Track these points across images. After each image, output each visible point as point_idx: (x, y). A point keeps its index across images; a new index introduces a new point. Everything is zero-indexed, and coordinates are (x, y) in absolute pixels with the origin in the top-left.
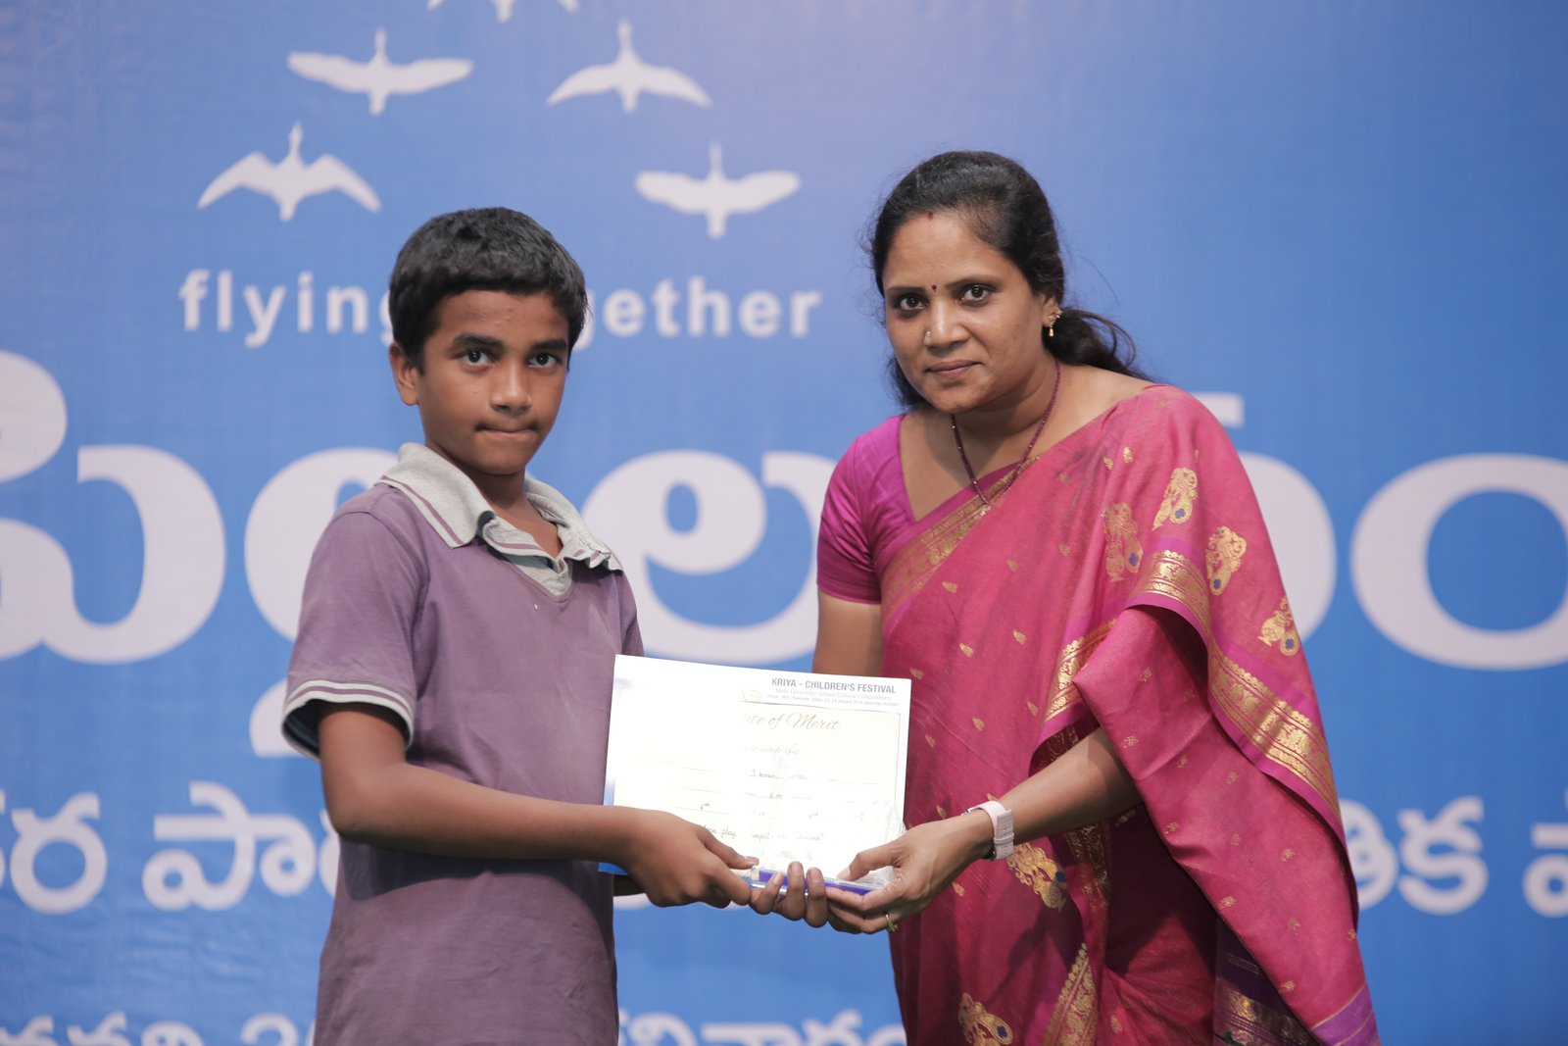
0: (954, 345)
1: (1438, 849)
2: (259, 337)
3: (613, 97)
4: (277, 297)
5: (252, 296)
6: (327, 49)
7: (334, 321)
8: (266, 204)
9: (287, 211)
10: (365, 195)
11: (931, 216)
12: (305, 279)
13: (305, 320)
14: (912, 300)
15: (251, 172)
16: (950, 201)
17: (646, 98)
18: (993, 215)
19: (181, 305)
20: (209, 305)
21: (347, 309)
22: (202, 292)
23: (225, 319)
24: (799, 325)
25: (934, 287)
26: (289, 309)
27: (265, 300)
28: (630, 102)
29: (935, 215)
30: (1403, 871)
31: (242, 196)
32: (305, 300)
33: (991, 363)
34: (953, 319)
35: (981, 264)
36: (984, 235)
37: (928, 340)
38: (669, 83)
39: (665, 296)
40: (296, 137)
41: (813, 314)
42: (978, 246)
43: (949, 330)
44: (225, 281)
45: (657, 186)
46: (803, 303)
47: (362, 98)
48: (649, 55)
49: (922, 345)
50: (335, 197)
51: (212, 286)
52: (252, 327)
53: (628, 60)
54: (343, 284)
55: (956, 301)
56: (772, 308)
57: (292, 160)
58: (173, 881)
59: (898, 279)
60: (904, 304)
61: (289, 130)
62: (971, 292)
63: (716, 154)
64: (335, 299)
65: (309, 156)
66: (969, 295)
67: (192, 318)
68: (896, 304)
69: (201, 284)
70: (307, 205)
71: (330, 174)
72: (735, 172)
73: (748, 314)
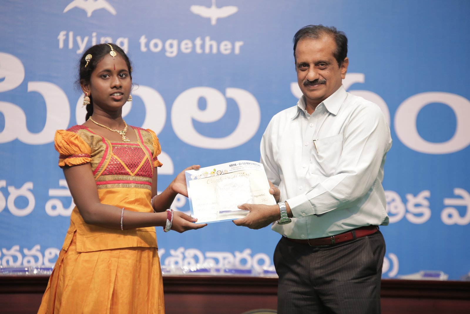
1: (417, 205)
2: (80, 51)
4: (86, 39)
5: (79, 39)
8: (83, 12)
9: (89, 14)
10: (112, 10)
12: (94, 34)
15: (78, 3)
19: (58, 41)
20: (66, 41)
22: (64, 37)
23: (71, 45)
24: (237, 51)
26: (89, 43)
27: (82, 40)
30: (407, 211)
32: (94, 41)
39: (198, 42)
41: (241, 48)
44: (71, 34)
45: (197, 10)
46: (238, 44)
51: (67, 36)
52: (78, 48)
54: (105, 36)
56: (229, 46)
57: (91, 0)
58: (54, 208)
63: (214, 1)
64: (103, 40)
67: (61, 45)
69: (64, 35)
71: (102, 4)
73: (222, 47)
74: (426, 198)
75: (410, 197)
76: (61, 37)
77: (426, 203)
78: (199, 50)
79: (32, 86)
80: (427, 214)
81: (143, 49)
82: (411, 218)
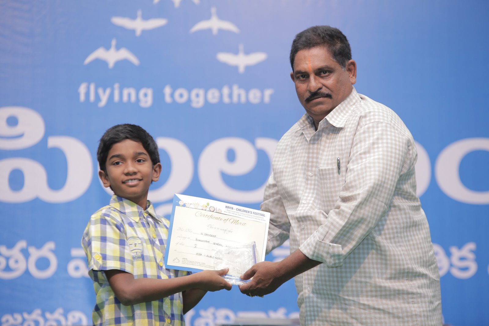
1: (462, 259)
2: (102, 104)
4: (108, 91)
5: (100, 91)
7: (125, 99)
8: (104, 63)
9: (111, 66)
10: (134, 60)
12: (117, 86)
13: (116, 98)
15: (100, 53)
19: (78, 95)
20: (87, 94)
21: (129, 95)
22: (85, 90)
23: (92, 98)
24: (267, 99)
26: (111, 96)
28: (215, 32)
30: (451, 265)
31: (97, 61)
32: (117, 92)
38: (227, 26)
39: (226, 91)
40: (114, 43)
41: (272, 96)
44: (92, 87)
46: (268, 93)
48: (221, 17)
51: (88, 88)
52: (100, 101)
53: (214, 19)
54: (128, 87)
56: (258, 94)
57: (112, 51)
58: (77, 268)
61: (112, 41)
63: (241, 47)
64: (126, 92)
67: (82, 98)
69: (85, 88)
71: (124, 54)
72: (247, 52)
73: (251, 96)
74: (472, 251)
75: (454, 250)
76: (82, 89)
77: (471, 256)
78: (226, 100)
79: (53, 142)
80: (473, 268)
81: (168, 99)
82: (456, 273)
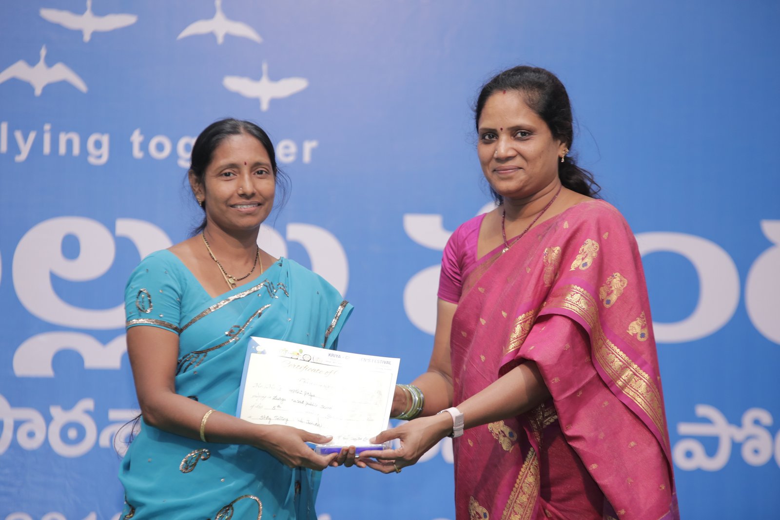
0: (508, 159)
2: (22, 157)
3: (212, 36)
4: (32, 136)
5: (18, 135)
6: (60, 7)
7: (62, 150)
8: (27, 87)
9: (38, 92)
10: (80, 84)
11: (504, 92)
12: (47, 127)
13: (47, 149)
14: (490, 136)
15: (19, 70)
16: (515, 86)
17: (228, 37)
18: (536, 95)
21: (69, 143)
23: (4, 146)
24: (307, 158)
25: (502, 129)
26: (38, 142)
27: (26, 138)
28: (220, 40)
29: (507, 92)
31: (14, 82)
32: (47, 138)
33: (528, 169)
34: (509, 145)
35: (526, 119)
36: (531, 105)
37: (495, 155)
38: (241, 30)
40: (43, 52)
41: (314, 151)
42: (525, 110)
43: (507, 150)
44: (4, 127)
45: (234, 84)
46: (309, 146)
47: (79, 33)
48: (231, 15)
49: (492, 157)
50: (64, 84)
52: (19, 152)
53: (219, 16)
54: (67, 131)
55: (512, 137)
57: (41, 64)
59: (485, 124)
60: (487, 137)
61: (41, 49)
62: (520, 133)
63: (265, 67)
64: (63, 138)
65: (50, 63)
66: (519, 135)
68: (483, 137)
70: (48, 88)
71: (61, 72)
72: (275, 77)
73: (280, 151)
81: (137, 153)
